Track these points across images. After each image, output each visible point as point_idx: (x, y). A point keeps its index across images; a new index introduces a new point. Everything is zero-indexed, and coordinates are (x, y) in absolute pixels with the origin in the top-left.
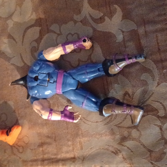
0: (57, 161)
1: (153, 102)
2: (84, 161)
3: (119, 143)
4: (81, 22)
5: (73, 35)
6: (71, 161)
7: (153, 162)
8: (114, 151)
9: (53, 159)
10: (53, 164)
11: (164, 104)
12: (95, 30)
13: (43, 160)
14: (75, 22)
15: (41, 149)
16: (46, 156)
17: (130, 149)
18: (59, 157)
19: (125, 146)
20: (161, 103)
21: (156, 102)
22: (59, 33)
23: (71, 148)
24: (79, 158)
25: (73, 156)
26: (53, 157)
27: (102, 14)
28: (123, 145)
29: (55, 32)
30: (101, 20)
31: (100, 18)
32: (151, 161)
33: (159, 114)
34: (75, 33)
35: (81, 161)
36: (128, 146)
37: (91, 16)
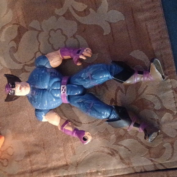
0: (47, 171)
1: (147, 95)
2: (78, 167)
3: (115, 143)
4: (64, 16)
5: (56, 30)
6: (63, 169)
7: (153, 159)
8: (110, 152)
9: (42, 169)
10: (43, 174)
11: (159, 96)
12: (79, 24)
13: (32, 172)
14: (58, 17)
15: (28, 160)
16: (34, 167)
17: (127, 148)
18: (49, 166)
19: (122, 146)
20: (156, 96)
21: (151, 95)
22: (40, 29)
23: (62, 155)
24: (72, 164)
25: (65, 163)
26: (43, 166)
27: (86, 6)
28: (119, 145)
29: (35, 30)
30: (86, 12)
31: (85, 11)
32: (150, 158)
33: (155, 107)
34: (58, 29)
35: (75, 168)
36: (124, 145)
37: (74, 9)
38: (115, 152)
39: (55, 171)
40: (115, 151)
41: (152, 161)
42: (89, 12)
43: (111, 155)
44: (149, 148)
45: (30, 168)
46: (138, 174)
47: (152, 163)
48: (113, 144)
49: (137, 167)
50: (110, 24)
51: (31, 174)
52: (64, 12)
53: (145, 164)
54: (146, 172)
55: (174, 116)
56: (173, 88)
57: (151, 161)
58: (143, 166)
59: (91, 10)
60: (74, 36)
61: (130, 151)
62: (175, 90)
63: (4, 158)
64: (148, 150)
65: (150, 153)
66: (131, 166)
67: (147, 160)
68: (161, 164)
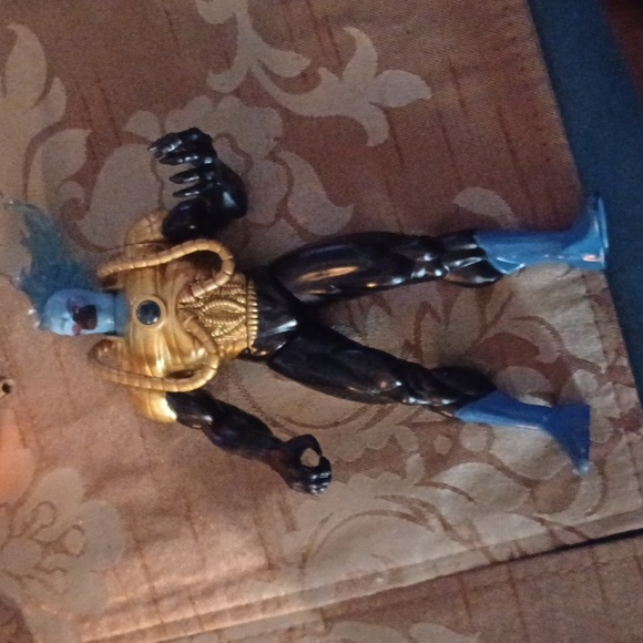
38: (424, 509)
39: (233, 589)
40: (425, 505)
41: (542, 521)
42: (317, 79)
43: (414, 520)
44: (530, 484)
45: (145, 588)
46: (504, 568)
47: (543, 530)
48: (416, 485)
49: (497, 547)
50: (387, 111)
51: (153, 608)
52: (237, 82)
53: (521, 535)
54: (525, 557)
55: (599, 377)
56: (592, 293)
57: (539, 524)
58: (516, 542)
59: (322, 71)
60: (273, 156)
61: (470, 499)
62: (596, 300)
63: (51, 568)
64: (529, 490)
65: (534, 498)
66: (478, 545)
67: (528, 520)
68: (571, 529)
